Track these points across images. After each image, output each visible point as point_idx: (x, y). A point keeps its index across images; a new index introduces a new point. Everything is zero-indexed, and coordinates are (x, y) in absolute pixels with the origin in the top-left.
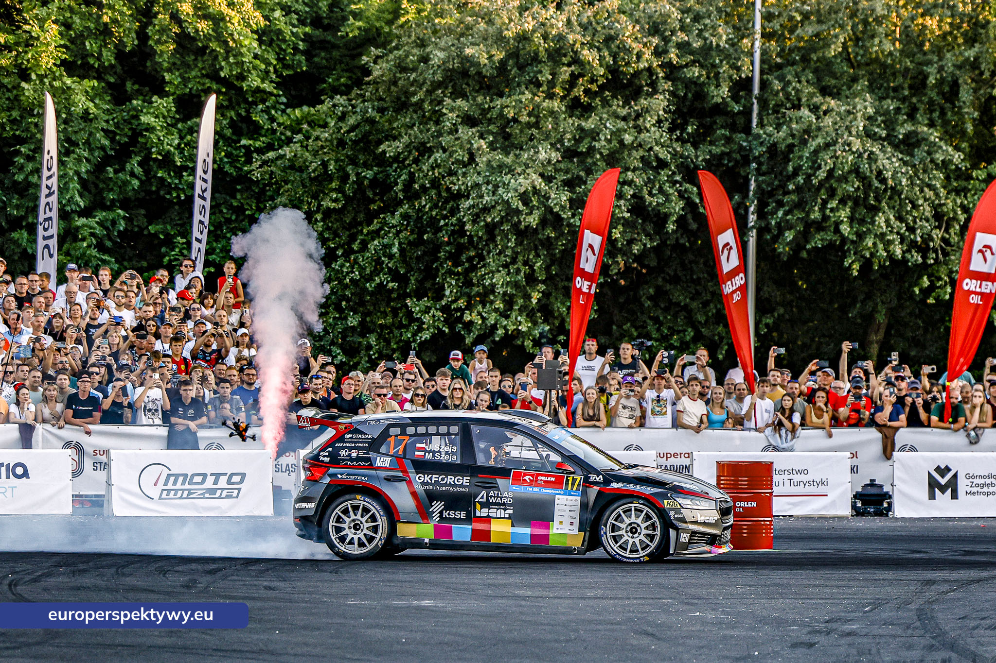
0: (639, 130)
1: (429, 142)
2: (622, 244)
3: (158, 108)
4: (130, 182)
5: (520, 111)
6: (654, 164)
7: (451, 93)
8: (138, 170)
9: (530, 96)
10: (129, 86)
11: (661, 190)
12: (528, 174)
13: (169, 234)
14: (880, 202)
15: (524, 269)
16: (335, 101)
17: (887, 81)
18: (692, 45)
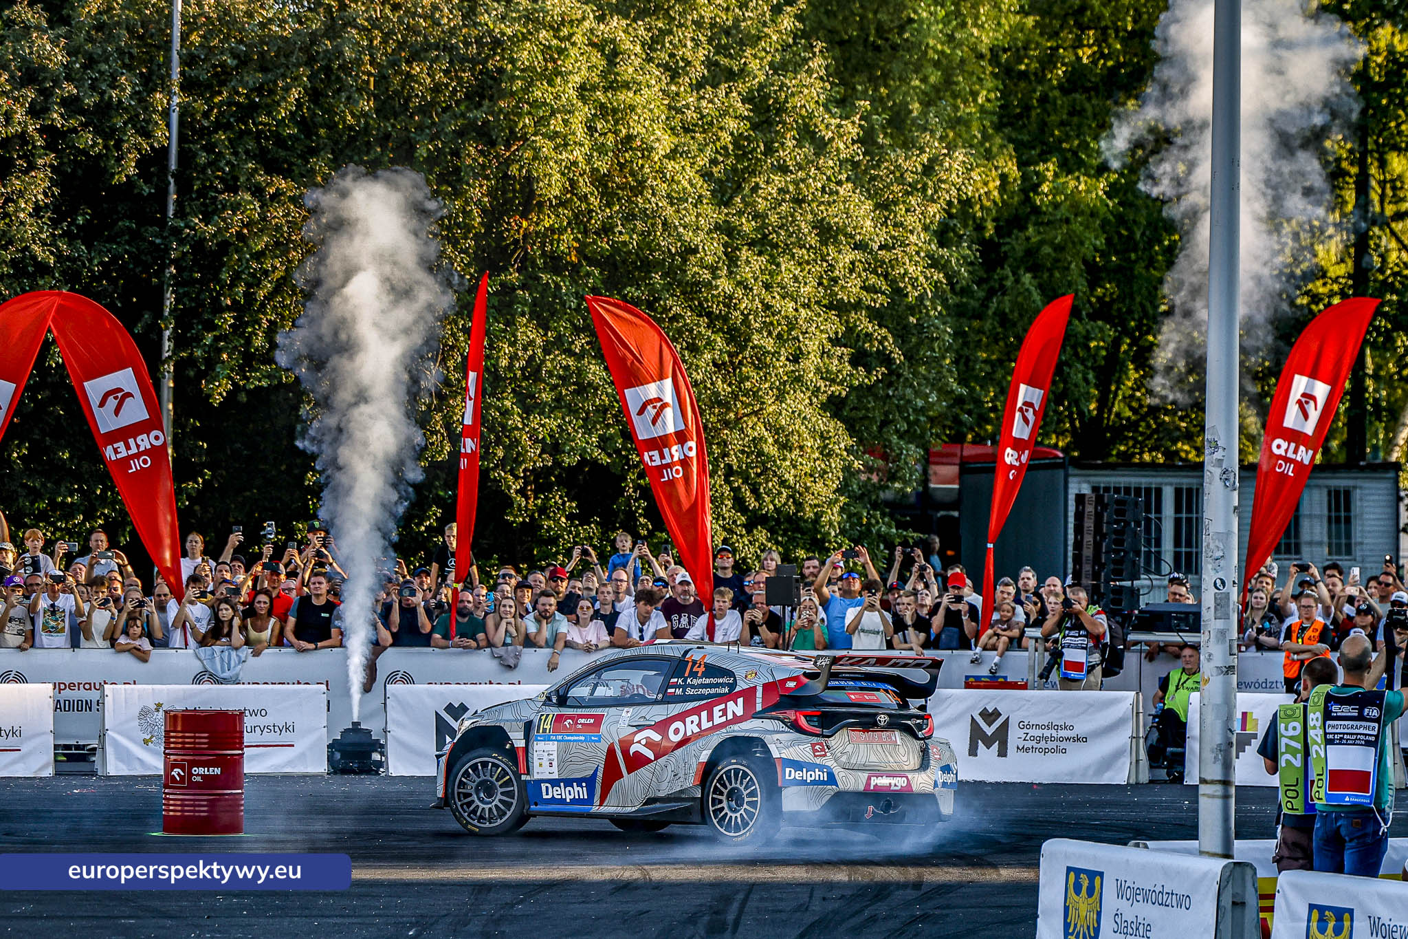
6: (30, 269)
17: (359, 154)
18: (83, 101)
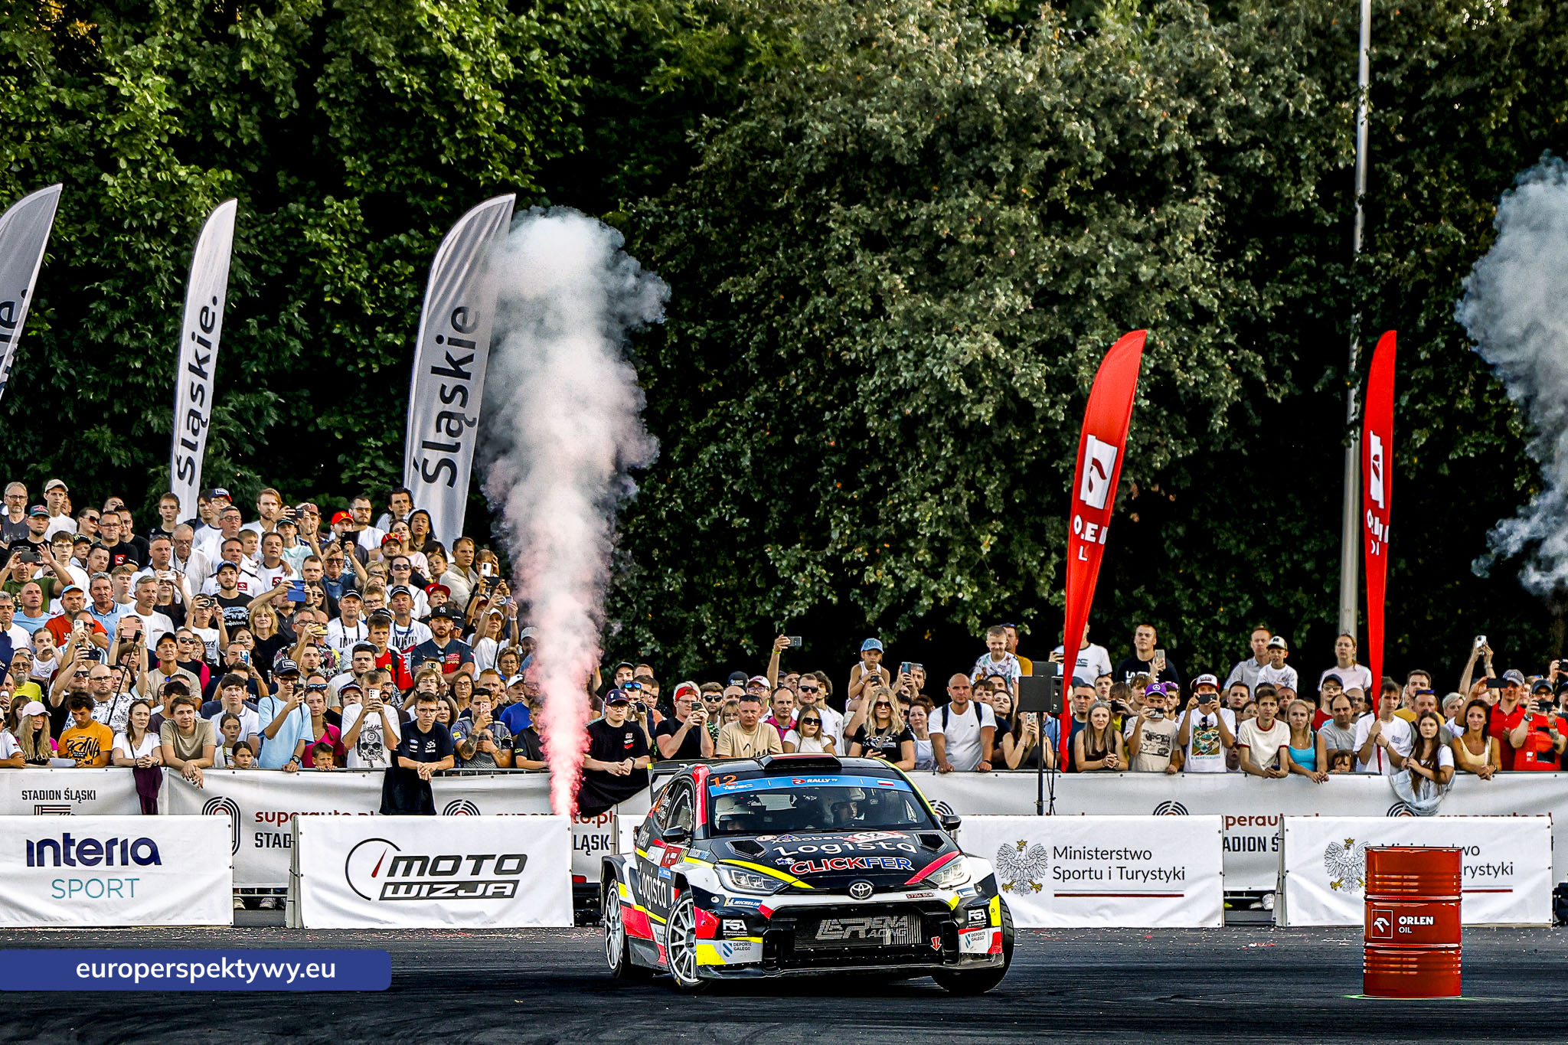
0: (1164, 257)
1: (802, 277)
2: (1135, 453)
3: (333, 217)
4: (286, 344)
5: (961, 225)
6: (1190, 316)
7: (841, 193)
8: (301, 323)
9: (978, 200)
10: (281, 176)
11: (1202, 362)
12: (976, 334)
13: (351, 431)
15: (968, 496)
16: (641, 206)
18: (1253, 112)
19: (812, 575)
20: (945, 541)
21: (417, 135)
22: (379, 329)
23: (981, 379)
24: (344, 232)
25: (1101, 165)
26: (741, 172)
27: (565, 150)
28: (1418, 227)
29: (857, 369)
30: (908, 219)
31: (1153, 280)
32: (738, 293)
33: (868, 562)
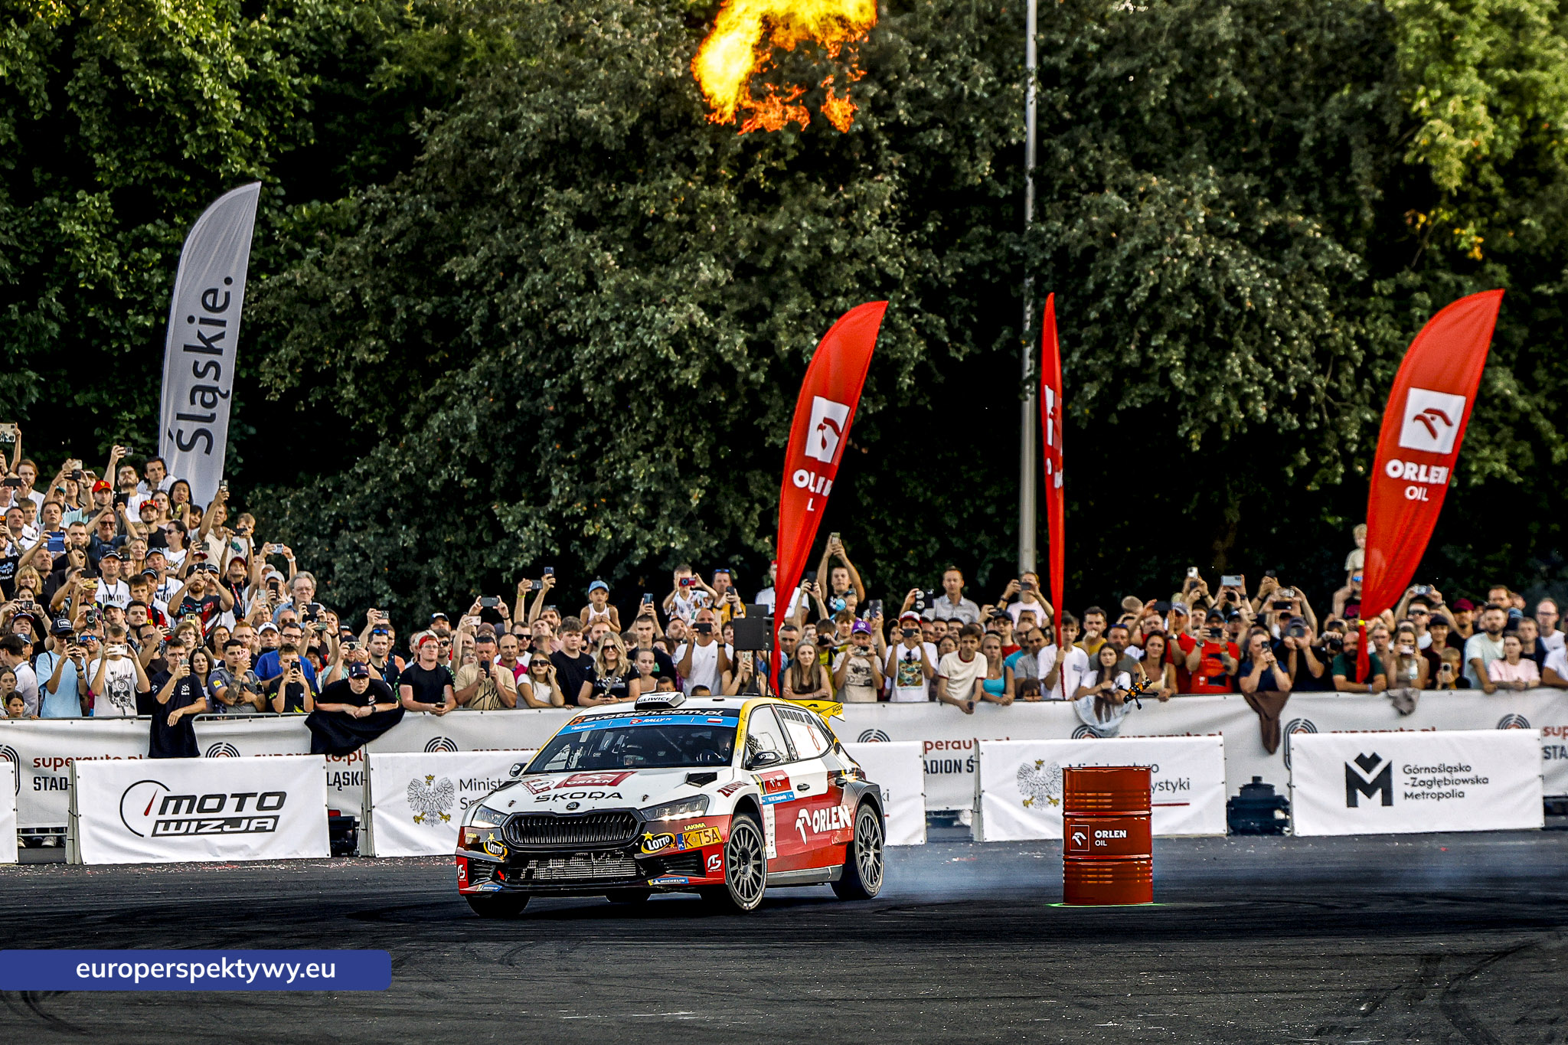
0: (852, 230)
1: (520, 256)
3: (85, 209)
4: (45, 327)
5: (665, 205)
6: (878, 283)
7: (554, 178)
8: (58, 308)
9: (680, 181)
10: (36, 173)
11: (889, 325)
12: (682, 305)
13: (106, 406)
14: (1231, 335)
15: (676, 453)
17: (1236, 144)
18: (930, 95)
19: (536, 529)
20: (657, 495)
21: (160, 132)
22: (130, 312)
23: (688, 347)
24: (95, 223)
25: (794, 146)
26: (460, 161)
27: (297, 144)
28: (1085, 197)
29: (571, 340)
30: (617, 201)
31: (844, 252)
32: (461, 273)
33: (588, 516)
